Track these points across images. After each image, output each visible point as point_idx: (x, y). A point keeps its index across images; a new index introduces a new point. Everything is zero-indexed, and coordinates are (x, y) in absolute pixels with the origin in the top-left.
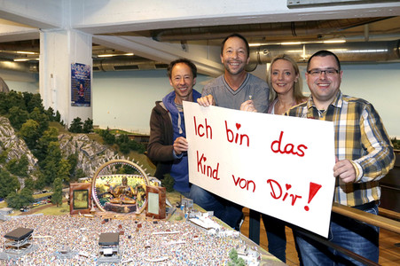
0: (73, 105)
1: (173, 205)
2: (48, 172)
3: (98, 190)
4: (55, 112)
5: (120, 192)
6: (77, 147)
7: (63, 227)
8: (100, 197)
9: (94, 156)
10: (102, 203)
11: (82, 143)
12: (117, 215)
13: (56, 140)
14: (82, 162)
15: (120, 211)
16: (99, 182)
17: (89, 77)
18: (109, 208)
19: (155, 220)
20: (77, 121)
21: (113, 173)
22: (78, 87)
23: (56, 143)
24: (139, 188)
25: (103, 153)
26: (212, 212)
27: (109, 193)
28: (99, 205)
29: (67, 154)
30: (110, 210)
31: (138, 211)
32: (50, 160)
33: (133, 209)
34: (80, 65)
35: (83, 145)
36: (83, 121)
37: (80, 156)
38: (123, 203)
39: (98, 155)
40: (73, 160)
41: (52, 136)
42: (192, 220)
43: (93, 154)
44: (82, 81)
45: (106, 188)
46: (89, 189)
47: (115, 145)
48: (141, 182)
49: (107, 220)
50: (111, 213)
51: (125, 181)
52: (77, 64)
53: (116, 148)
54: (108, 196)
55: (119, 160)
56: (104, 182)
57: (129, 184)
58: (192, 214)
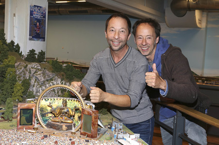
0: (30, 39)
1: (105, 126)
2: (5, 93)
3: (42, 110)
4: (15, 44)
5: (60, 113)
6: (30, 73)
7: (8, 140)
8: (43, 115)
9: (44, 82)
10: (45, 121)
11: (35, 70)
12: (56, 132)
13: (13, 66)
14: (34, 86)
15: (58, 128)
16: (44, 103)
17: (45, 17)
18: (50, 126)
19: (87, 139)
20: (32, 52)
21: (59, 96)
22: (36, 25)
23: (13, 70)
24: (77, 110)
25: (51, 80)
26: (138, 135)
27: (51, 113)
28: (41, 123)
29: (22, 78)
30: (51, 127)
31: (73, 130)
32: (7, 82)
33: (69, 127)
34: (38, 7)
35: (36, 72)
36: (37, 52)
37: (33, 81)
38: (62, 122)
39: (47, 80)
40: (27, 84)
41: (10, 63)
42: (119, 141)
43: (43, 79)
44: (38, 20)
45: (49, 109)
46: (34, 108)
47: (62, 73)
48: (78, 105)
49: (46, 136)
50: (51, 129)
51: (65, 103)
52: (35, 6)
53: (63, 75)
54: (50, 115)
55: (63, 86)
56: (48, 103)
57: (68, 106)
58: (120, 136)
